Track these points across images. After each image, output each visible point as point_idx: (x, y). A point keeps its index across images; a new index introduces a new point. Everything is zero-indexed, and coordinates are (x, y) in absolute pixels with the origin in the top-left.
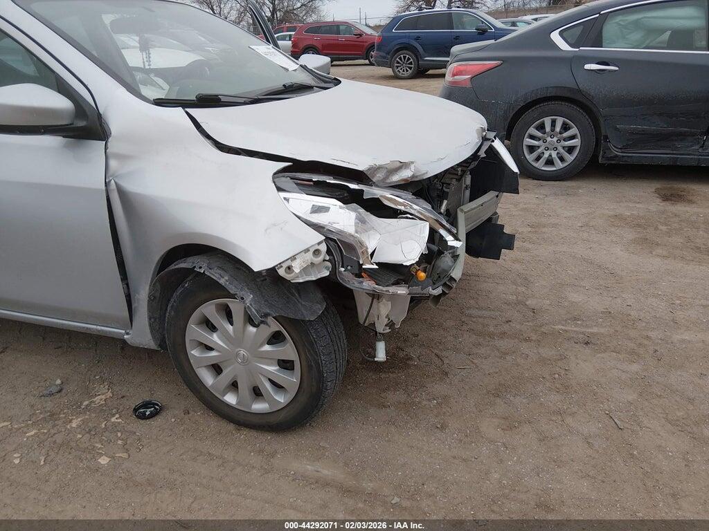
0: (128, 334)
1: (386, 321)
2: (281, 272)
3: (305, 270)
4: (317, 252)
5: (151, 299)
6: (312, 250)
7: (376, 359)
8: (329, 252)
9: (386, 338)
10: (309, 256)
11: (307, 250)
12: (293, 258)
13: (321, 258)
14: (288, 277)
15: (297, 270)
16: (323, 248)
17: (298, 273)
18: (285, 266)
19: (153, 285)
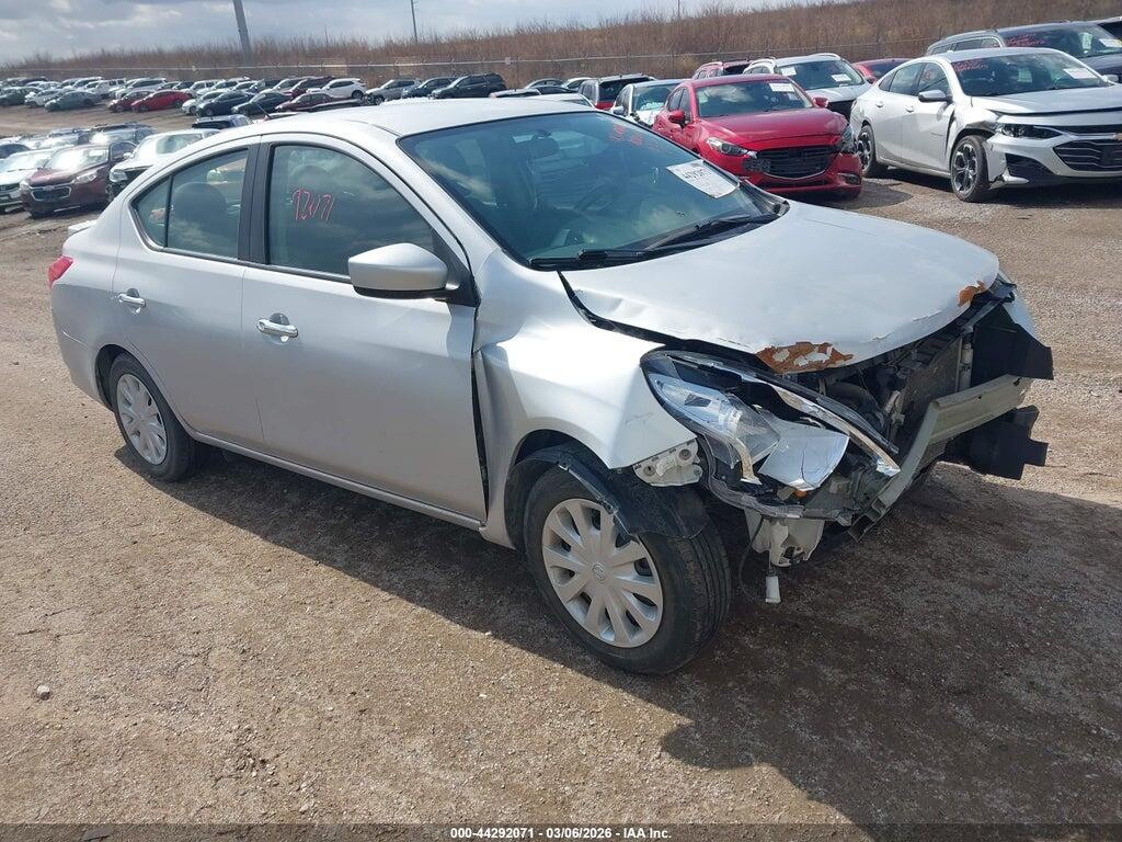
0: (483, 526)
1: (783, 550)
2: (639, 473)
3: (667, 472)
4: (685, 454)
5: (509, 487)
6: (679, 450)
7: (767, 600)
8: (701, 453)
9: (783, 573)
10: (674, 457)
11: (672, 450)
12: (655, 458)
13: (691, 460)
14: (647, 480)
15: (660, 472)
16: (694, 448)
17: (661, 477)
18: (644, 465)
19: (511, 474)
